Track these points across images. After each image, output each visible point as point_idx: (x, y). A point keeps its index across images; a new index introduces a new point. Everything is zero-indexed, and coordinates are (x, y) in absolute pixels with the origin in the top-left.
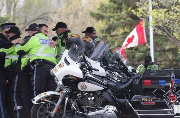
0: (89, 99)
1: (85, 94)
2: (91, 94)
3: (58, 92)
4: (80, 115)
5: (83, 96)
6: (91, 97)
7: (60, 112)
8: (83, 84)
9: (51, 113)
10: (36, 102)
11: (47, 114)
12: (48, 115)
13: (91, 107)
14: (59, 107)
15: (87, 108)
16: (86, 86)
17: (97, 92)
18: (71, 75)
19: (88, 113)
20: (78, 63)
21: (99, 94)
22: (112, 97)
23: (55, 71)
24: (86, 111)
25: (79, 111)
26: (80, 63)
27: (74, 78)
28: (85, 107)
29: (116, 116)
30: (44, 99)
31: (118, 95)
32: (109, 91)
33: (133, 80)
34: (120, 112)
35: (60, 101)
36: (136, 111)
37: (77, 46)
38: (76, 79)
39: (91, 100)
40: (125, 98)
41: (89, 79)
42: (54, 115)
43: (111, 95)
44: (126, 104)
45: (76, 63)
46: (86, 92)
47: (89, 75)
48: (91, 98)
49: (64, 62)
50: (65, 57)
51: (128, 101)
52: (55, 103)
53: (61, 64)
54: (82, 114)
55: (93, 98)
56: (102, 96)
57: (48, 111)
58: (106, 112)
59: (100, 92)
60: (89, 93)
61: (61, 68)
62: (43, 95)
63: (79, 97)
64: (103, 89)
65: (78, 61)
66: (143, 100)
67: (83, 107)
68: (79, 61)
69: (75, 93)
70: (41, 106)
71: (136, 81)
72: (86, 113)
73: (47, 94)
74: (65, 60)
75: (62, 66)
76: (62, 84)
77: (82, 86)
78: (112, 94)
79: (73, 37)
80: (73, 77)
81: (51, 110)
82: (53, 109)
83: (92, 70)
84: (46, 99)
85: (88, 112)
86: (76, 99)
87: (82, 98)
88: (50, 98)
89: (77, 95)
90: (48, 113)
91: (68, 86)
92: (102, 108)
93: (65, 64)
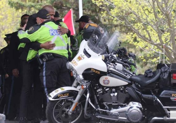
0: (112, 95)
1: (107, 90)
2: (114, 90)
3: (75, 87)
4: (101, 113)
5: (104, 92)
6: (114, 92)
7: (78, 110)
8: (105, 78)
9: (68, 111)
10: (53, 98)
11: (63, 111)
12: (65, 113)
13: (113, 104)
14: (77, 104)
15: (108, 105)
16: (108, 81)
17: (120, 88)
18: (93, 69)
19: (110, 111)
20: (101, 56)
21: (122, 89)
22: (137, 93)
23: (74, 64)
24: (108, 108)
25: (99, 108)
26: (103, 55)
27: (97, 72)
28: (106, 104)
29: (141, 113)
30: (61, 95)
31: (144, 90)
32: (133, 86)
33: (160, 74)
34: (146, 109)
35: (78, 97)
36: (166, 108)
37: (96, 36)
38: (99, 73)
39: (114, 96)
40: (152, 93)
41: (111, 73)
42: (71, 112)
43: (135, 90)
44: (154, 100)
45: (99, 56)
46: (107, 87)
47: (111, 68)
48: (114, 94)
49: (84, 54)
50: (85, 49)
51: (156, 97)
52: (73, 100)
53: (80, 56)
54: (103, 111)
55: (116, 94)
56: (125, 91)
57: (65, 109)
58: (131, 110)
59: (123, 87)
60: (111, 88)
61: (81, 61)
62: (60, 91)
63: (99, 93)
64: (127, 83)
65: (100, 53)
66: (174, 96)
67: (105, 103)
68: (102, 53)
69: (95, 88)
70: (58, 103)
71: (164, 75)
72: (107, 111)
73: (64, 89)
74: (84, 52)
75: (82, 58)
76: (83, 78)
77: (104, 81)
78: (137, 90)
79: (91, 26)
80: (96, 70)
81: (68, 107)
82: (70, 106)
83: (116, 63)
84: (64, 95)
85: (110, 109)
86: (96, 95)
87: (103, 94)
88: (68, 94)
89: (98, 91)
90: (65, 111)
91: (87, 81)
92: (125, 105)
93: (85, 57)
